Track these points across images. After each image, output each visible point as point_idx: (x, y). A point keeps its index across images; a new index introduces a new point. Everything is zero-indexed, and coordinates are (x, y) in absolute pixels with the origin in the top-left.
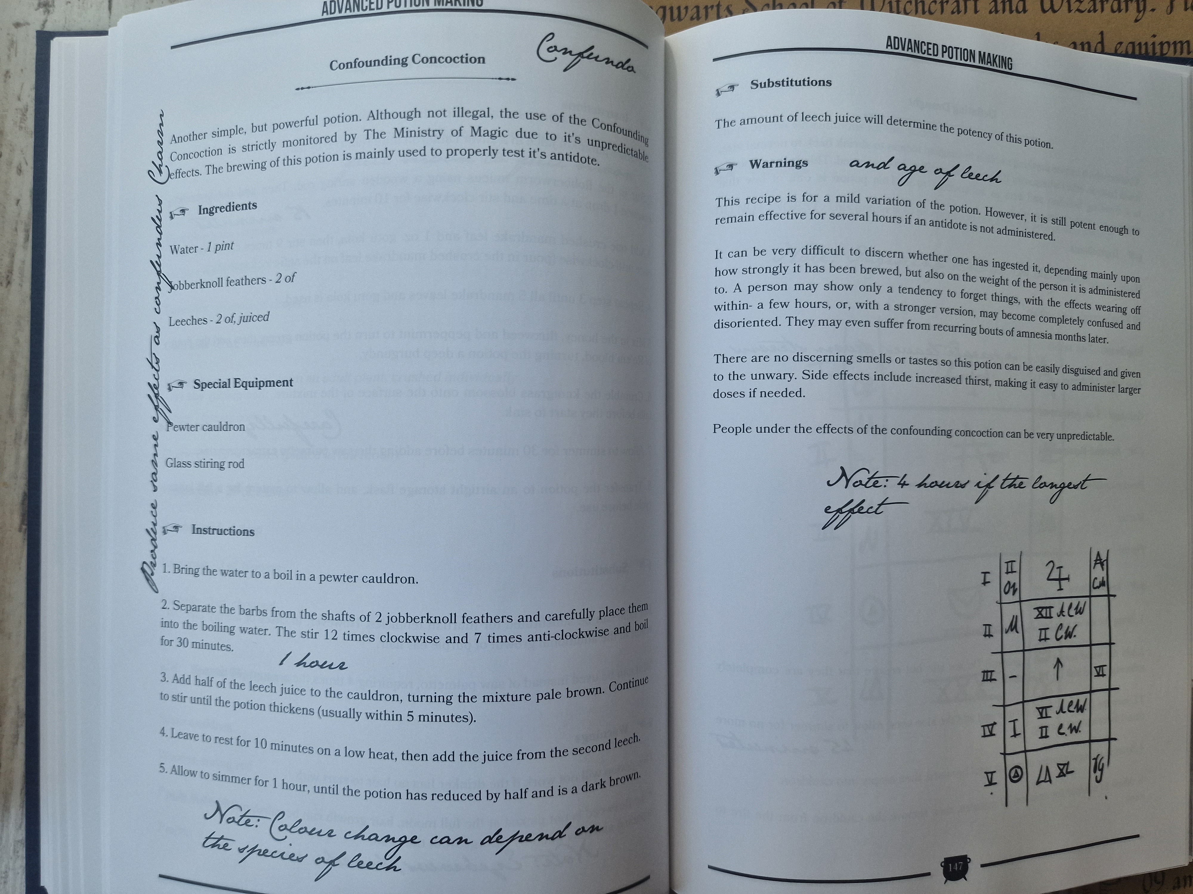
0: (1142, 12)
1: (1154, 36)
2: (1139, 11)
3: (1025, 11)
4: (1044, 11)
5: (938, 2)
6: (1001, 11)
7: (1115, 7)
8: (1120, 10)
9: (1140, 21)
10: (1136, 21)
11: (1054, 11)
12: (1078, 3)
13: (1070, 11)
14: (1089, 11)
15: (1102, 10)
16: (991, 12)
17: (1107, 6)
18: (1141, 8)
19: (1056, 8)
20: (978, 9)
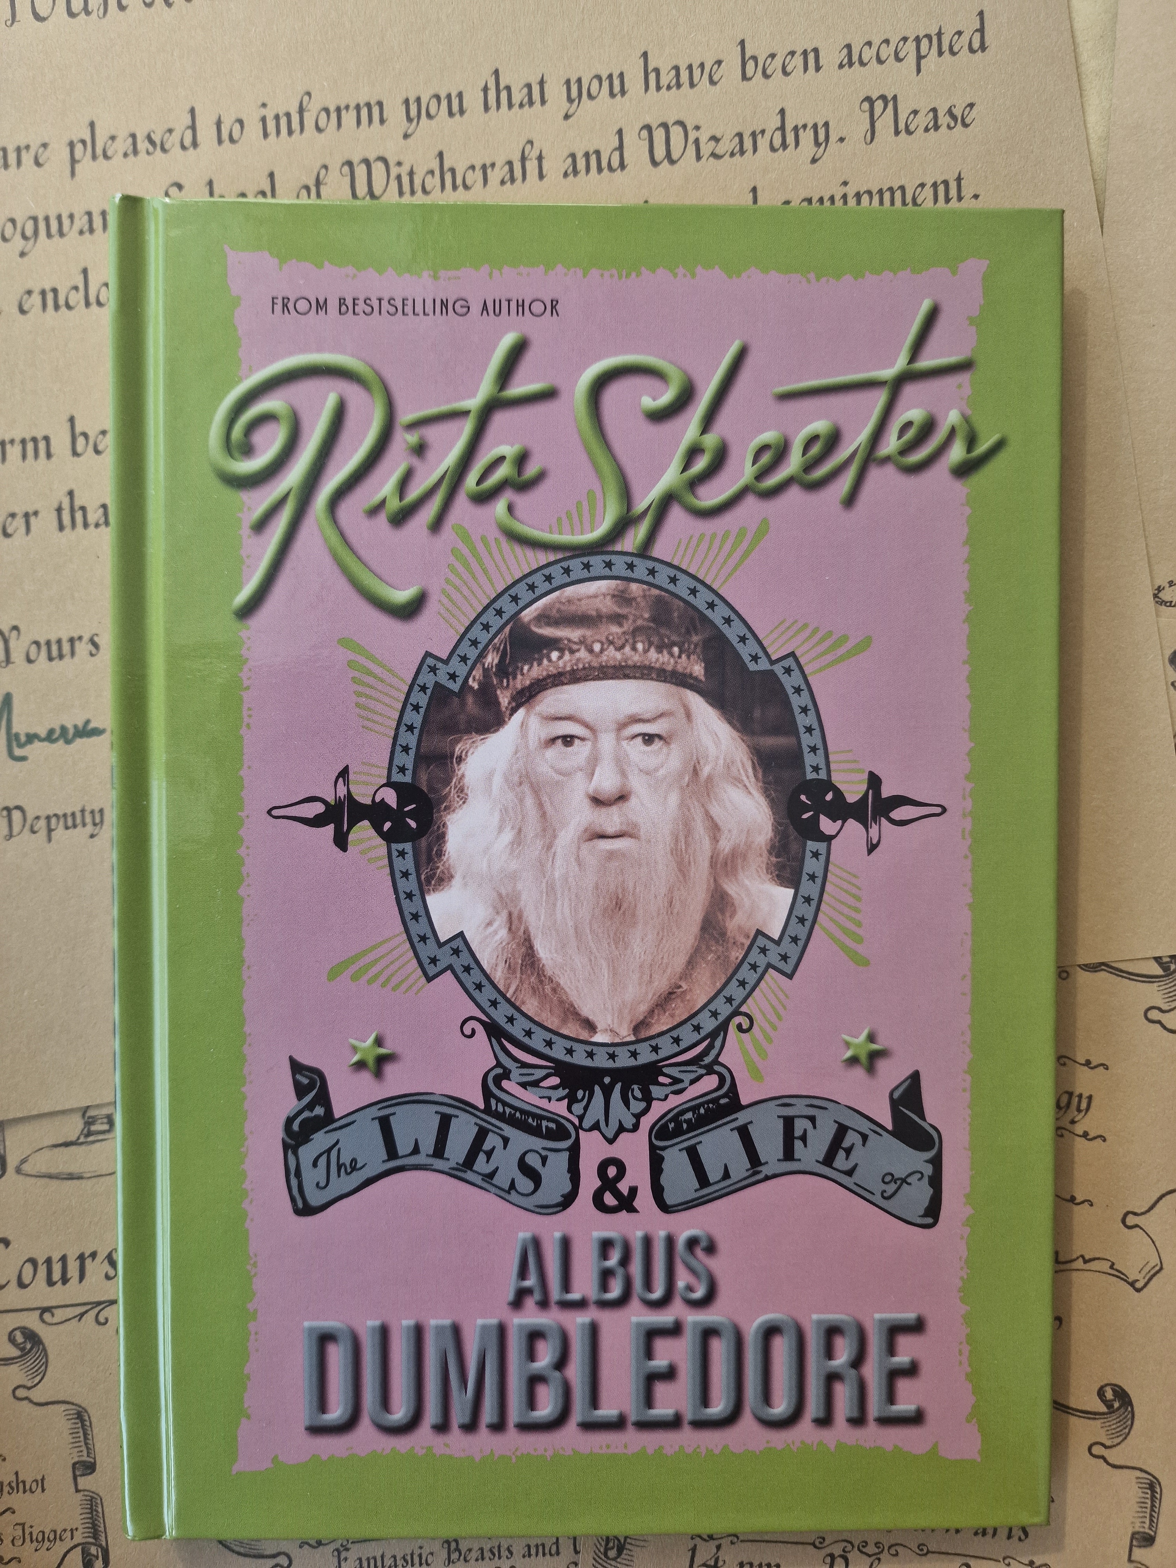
0: (824, 145)
1: (845, 183)
2: (817, 144)
3: (622, 166)
4: (655, 163)
5: (477, 168)
6: (583, 172)
7: (777, 142)
8: (784, 145)
9: (820, 161)
10: (814, 161)
11: (672, 162)
12: (713, 143)
13: (699, 157)
14: (732, 154)
15: (755, 150)
16: (566, 175)
17: (764, 143)
18: (822, 137)
19: (675, 156)
20: (544, 173)
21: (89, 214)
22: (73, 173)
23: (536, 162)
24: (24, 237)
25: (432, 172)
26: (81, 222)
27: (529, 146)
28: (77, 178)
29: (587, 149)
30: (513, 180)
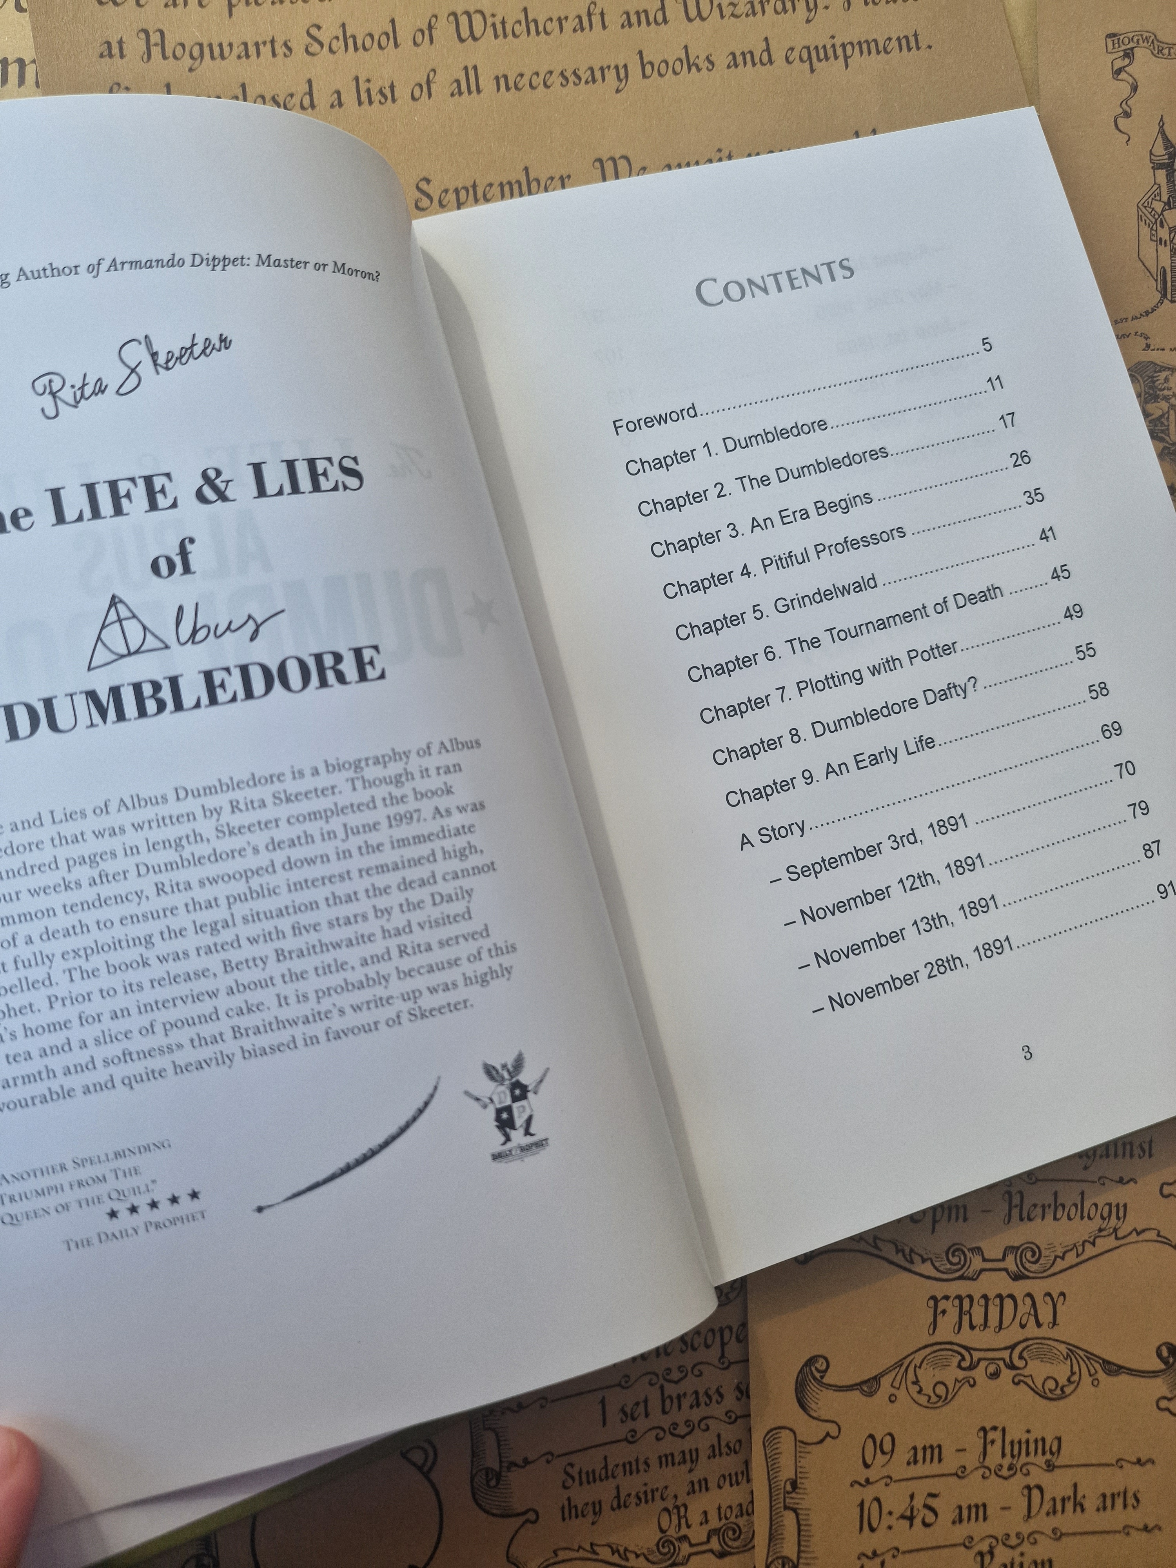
0: (814, 11)
1: (833, 37)
2: (809, 10)
3: (665, 21)
4: (690, 20)
5: (554, 20)
6: (636, 24)
8: (785, 11)
9: (813, 22)
10: (808, 22)
11: (703, 19)
13: (722, 17)
14: (747, 15)
15: (764, 12)
16: (623, 26)
17: (769, 8)
19: (705, 15)
20: (607, 24)
21: (245, 44)
22: (231, 14)
23: (599, 17)
24: (192, 56)
25: (520, 22)
26: (238, 49)
27: (592, 6)
28: (234, 17)
29: (638, 9)
30: (582, 29)
